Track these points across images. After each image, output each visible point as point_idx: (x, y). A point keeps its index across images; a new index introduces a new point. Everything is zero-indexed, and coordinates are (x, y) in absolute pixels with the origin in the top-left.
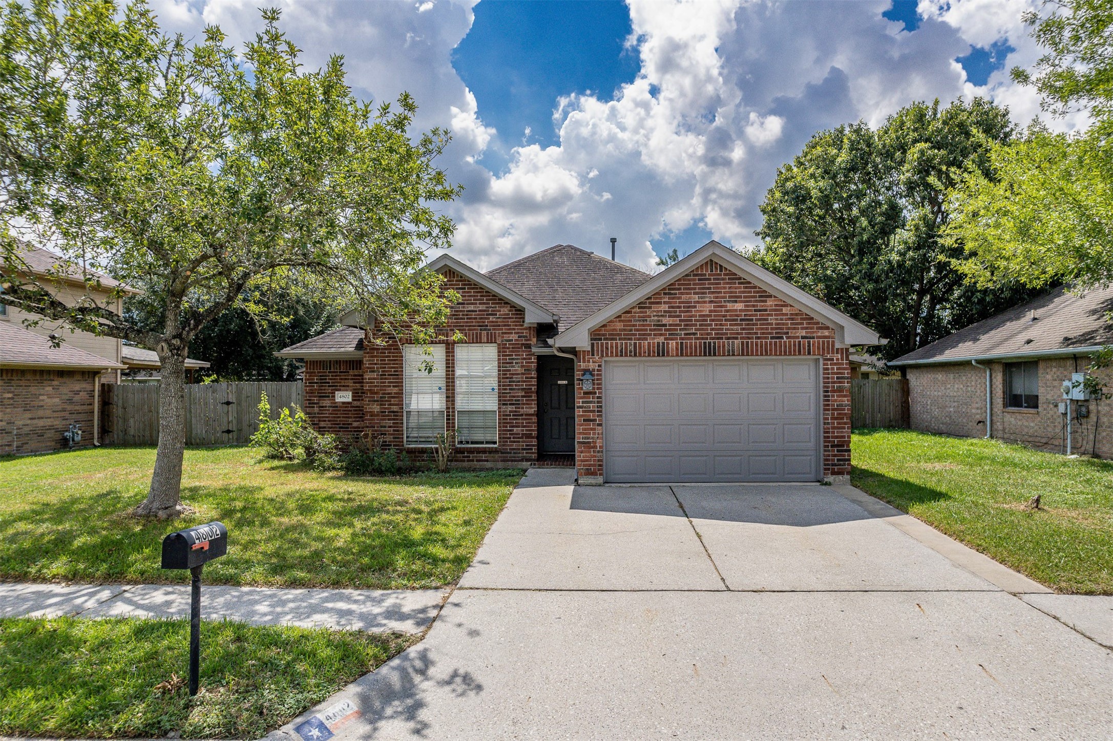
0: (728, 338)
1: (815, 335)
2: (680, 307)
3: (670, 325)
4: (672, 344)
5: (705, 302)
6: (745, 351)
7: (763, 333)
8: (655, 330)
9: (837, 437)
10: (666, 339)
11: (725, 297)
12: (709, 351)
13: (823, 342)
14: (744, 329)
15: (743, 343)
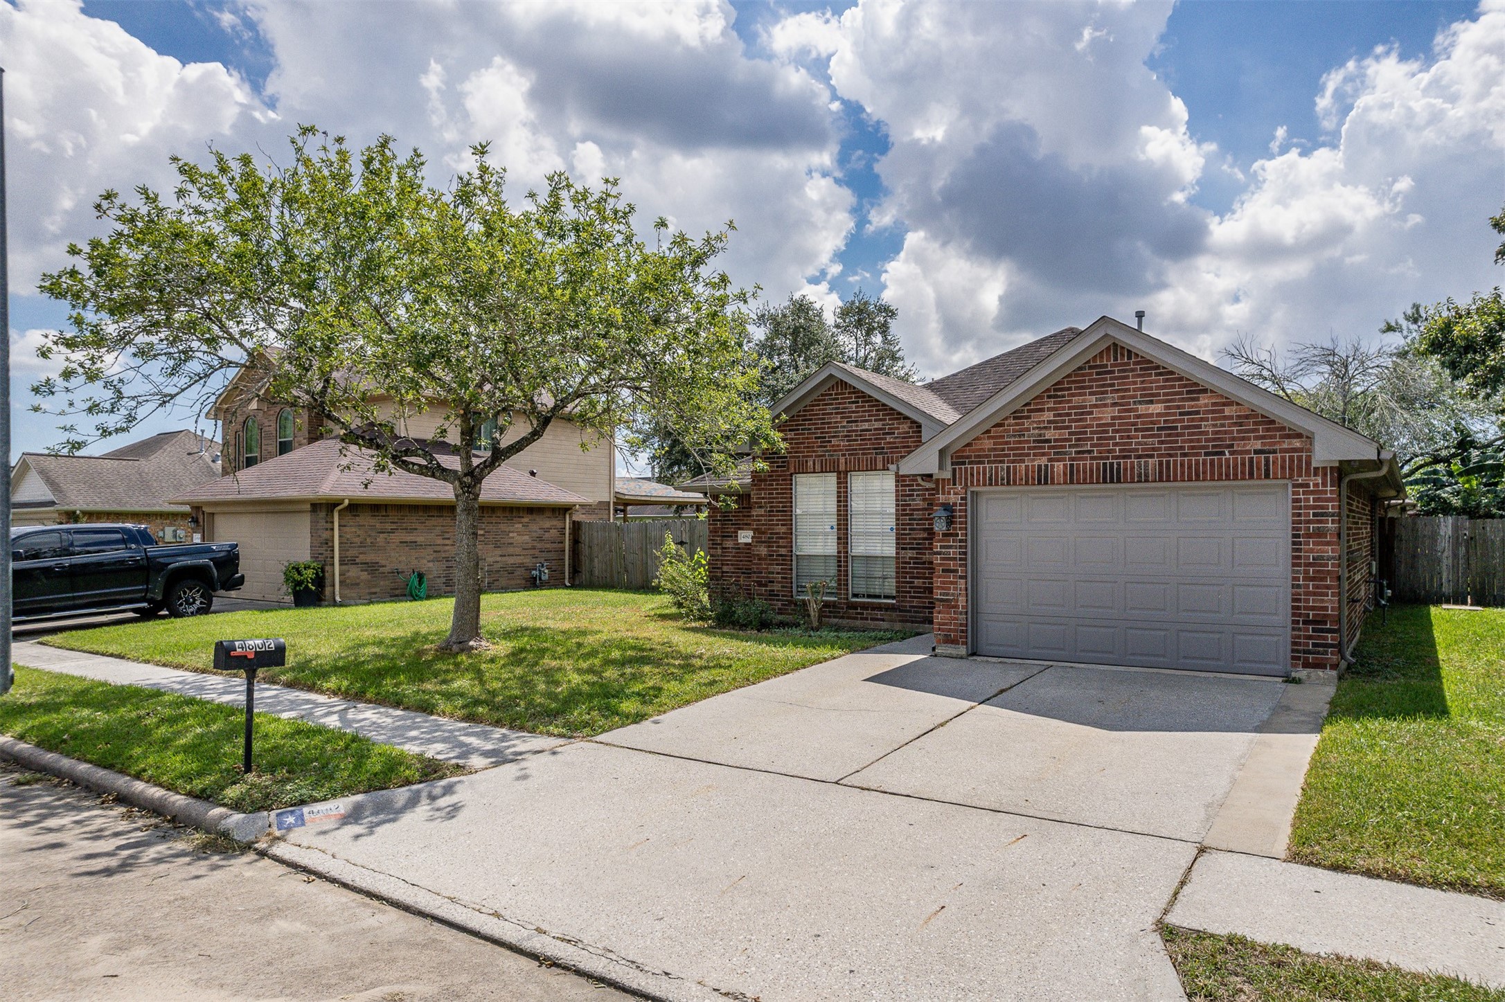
0: (1139, 457)
1: (1277, 447)
2: (1069, 415)
3: (1056, 440)
4: (1059, 467)
5: (1105, 405)
6: (1164, 475)
7: (1193, 448)
8: (1035, 448)
9: (1313, 608)
10: (1050, 460)
11: (1134, 397)
12: (1111, 476)
13: (1291, 459)
14: (1162, 442)
15: (1161, 463)
